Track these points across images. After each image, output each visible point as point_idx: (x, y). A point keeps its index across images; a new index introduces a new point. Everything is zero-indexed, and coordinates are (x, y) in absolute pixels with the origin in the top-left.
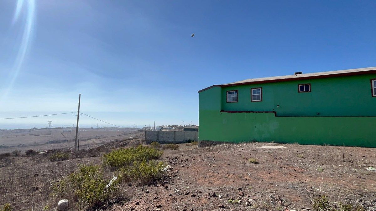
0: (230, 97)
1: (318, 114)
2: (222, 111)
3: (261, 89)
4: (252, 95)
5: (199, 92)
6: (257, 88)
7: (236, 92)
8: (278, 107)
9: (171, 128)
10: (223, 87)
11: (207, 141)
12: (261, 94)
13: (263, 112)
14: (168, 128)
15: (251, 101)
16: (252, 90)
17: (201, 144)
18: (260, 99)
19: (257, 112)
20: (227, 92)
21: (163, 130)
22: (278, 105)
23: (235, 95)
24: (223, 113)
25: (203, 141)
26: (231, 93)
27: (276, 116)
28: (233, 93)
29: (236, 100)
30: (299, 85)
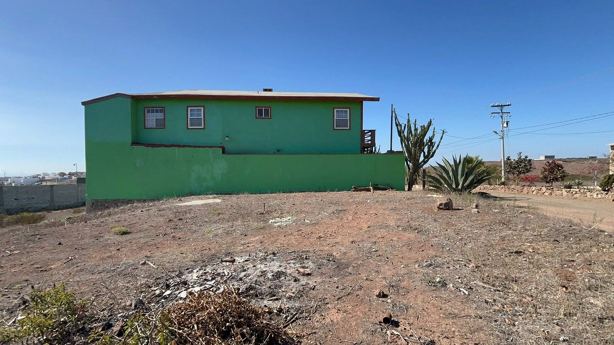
0: (152, 119)
1: (279, 151)
2: (134, 143)
3: (204, 108)
4: (189, 117)
5: (83, 103)
6: (197, 107)
7: (161, 111)
8: (227, 139)
9: (66, 179)
10: (136, 99)
11: (106, 201)
12: (202, 117)
13: (204, 147)
14: (59, 177)
15: (188, 129)
16: (189, 109)
17: (92, 206)
18: (201, 126)
19: (195, 147)
20: (145, 108)
21: (44, 183)
22: (227, 137)
23: (160, 116)
24: (135, 147)
25: (97, 201)
26: (153, 112)
27: (223, 152)
28: (157, 111)
29: (161, 124)
30: (256, 107)
